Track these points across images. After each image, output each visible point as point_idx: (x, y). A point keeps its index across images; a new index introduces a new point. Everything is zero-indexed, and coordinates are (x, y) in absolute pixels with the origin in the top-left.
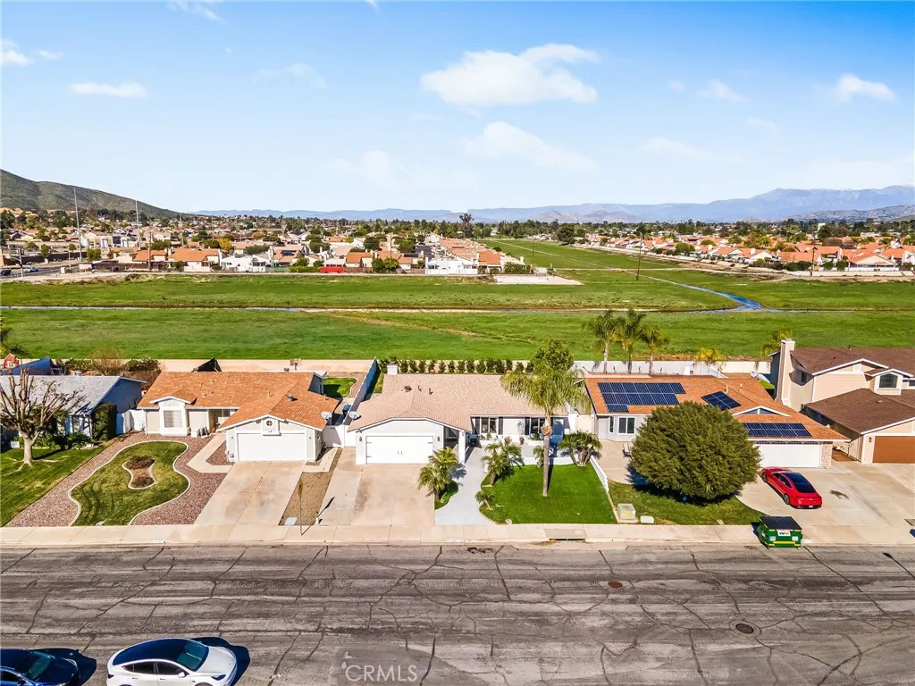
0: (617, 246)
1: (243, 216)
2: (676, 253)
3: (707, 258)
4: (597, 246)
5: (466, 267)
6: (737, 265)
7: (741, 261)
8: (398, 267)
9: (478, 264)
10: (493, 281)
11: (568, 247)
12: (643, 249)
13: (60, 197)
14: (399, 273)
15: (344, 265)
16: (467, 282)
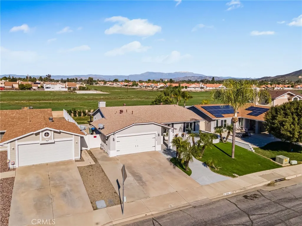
0: (110, 85)
2: (133, 86)
3: (144, 87)
4: (102, 85)
5: (62, 88)
6: (154, 89)
7: (156, 87)
8: (31, 88)
10: (75, 92)
11: (92, 85)
12: (120, 85)
14: (32, 90)
15: (4, 87)
16: (64, 93)
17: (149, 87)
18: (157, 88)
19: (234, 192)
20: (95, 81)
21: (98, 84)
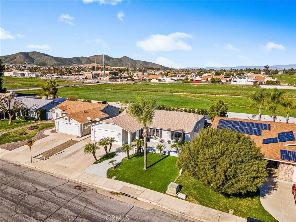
1: (189, 69)
5: (249, 82)
9: (254, 81)
10: (259, 87)
13: (141, 64)
14: (220, 83)
15: (201, 80)
16: (247, 87)
19: (83, 182)
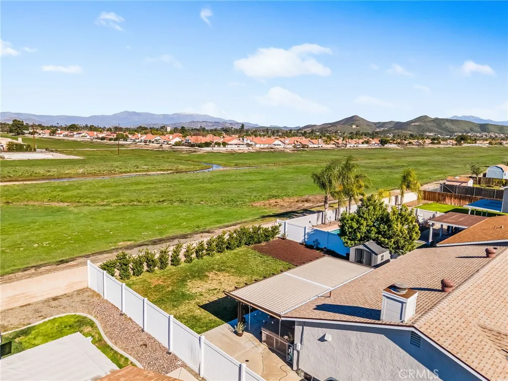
2: (117, 139)
3: (141, 142)
6: (164, 146)
7: (166, 143)
12: (88, 137)
17: (153, 142)
18: (170, 144)
20: (27, 127)
21: (37, 133)
